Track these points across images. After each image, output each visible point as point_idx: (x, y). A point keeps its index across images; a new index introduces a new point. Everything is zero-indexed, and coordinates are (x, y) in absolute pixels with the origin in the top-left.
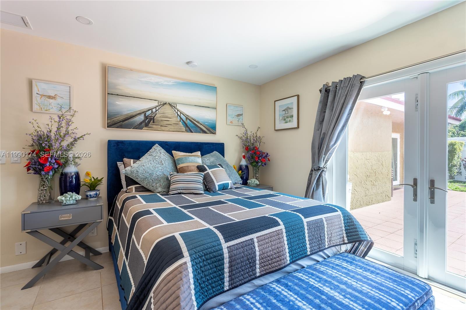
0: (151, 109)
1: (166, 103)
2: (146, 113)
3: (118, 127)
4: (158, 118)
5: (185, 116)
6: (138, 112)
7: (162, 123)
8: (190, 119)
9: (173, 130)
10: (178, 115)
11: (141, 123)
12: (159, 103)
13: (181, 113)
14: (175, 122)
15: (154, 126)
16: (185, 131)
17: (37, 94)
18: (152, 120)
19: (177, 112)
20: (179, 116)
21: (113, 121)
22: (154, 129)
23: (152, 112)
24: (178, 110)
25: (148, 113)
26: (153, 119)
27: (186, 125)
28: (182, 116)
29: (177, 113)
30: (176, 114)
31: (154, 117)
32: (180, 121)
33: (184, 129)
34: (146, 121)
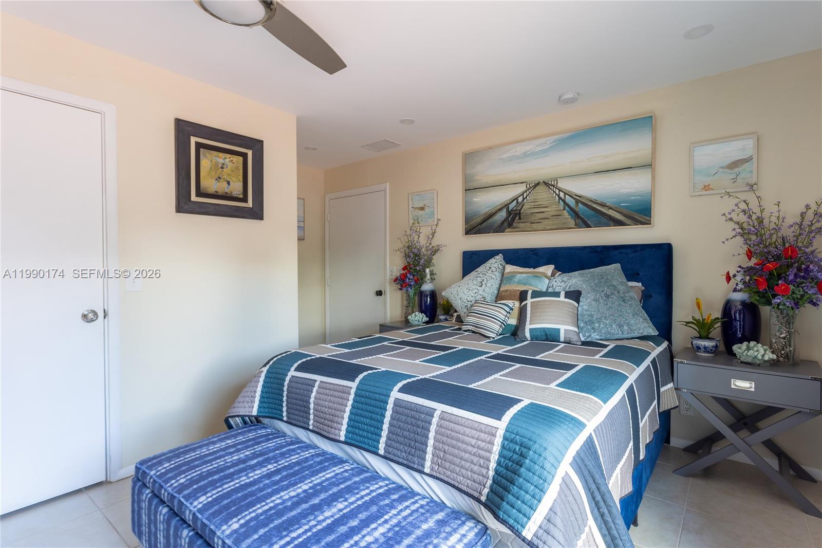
0: (516, 199)
1: (538, 184)
2: (508, 207)
3: (475, 234)
4: (526, 212)
5: (575, 199)
6: (499, 207)
7: (533, 219)
8: (584, 203)
9: (551, 227)
10: (560, 198)
11: (503, 223)
12: (528, 186)
13: (565, 194)
14: (554, 213)
15: (521, 225)
16: (574, 226)
17: (413, 207)
18: (518, 216)
19: (558, 193)
20: (563, 200)
21: (471, 225)
22: (520, 230)
23: (517, 202)
24: (560, 190)
25: (511, 207)
26: (519, 214)
27: (575, 214)
28: (568, 198)
29: (559, 196)
30: (557, 198)
31: (520, 210)
32: (564, 209)
33: (572, 223)
34: (510, 219)
